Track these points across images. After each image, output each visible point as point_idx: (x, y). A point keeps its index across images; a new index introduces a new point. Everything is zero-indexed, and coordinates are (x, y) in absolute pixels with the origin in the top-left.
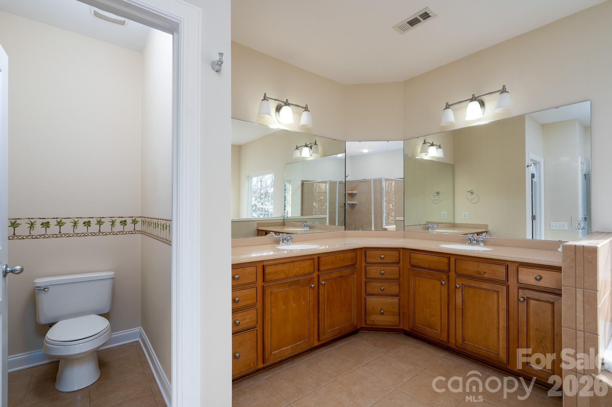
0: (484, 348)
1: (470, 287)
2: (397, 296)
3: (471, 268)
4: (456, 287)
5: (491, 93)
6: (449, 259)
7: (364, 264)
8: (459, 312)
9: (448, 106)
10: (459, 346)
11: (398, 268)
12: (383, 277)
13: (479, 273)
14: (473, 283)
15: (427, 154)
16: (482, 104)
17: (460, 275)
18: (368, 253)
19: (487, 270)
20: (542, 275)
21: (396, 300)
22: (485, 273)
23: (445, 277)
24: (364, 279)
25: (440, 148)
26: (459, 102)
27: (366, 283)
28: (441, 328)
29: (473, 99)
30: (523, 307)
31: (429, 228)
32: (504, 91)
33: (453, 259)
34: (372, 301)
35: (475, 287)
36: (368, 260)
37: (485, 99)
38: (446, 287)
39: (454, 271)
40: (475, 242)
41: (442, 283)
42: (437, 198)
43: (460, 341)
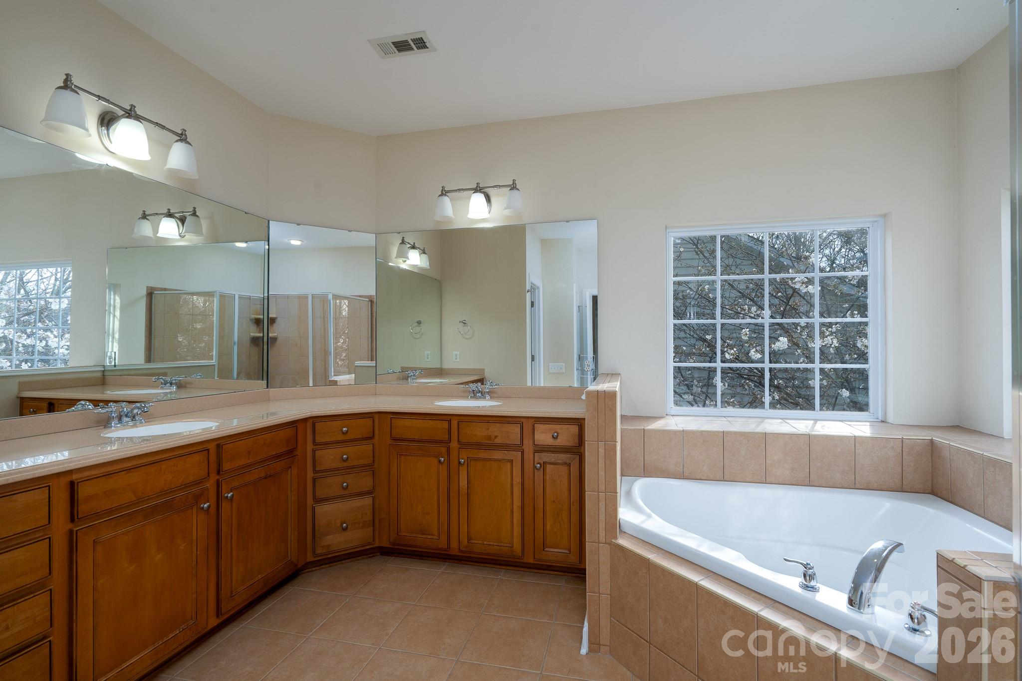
0: (495, 544)
1: (477, 459)
2: (369, 493)
3: (479, 432)
4: (460, 463)
5: (500, 186)
6: (450, 421)
7: (310, 447)
8: (464, 499)
9: (444, 193)
10: (463, 550)
11: (370, 447)
12: (346, 464)
13: (489, 438)
14: (482, 454)
15: (405, 261)
16: (488, 199)
17: (463, 445)
18: (319, 426)
19: (499, 433)
20: (559, 431)
21: (367, 501)
22: (496, 437)
23: (444, 450)
24: (310, 474)
25: (424, 253)
26: (459, 190)
27: (314, 480)
28: (439, 529)
29: (478, 189)
30: (539, 475)
31: (408, 377)
32: (513, 187)
33: (454, 423)
34: (327, 512)
35: (484, 459)
36: (318, 440)
37: (491, 191)
38: (445, 466)
39: (456, 439)
40: (480, 394)
41: (440, 461)
42: (418, 329)
43: (465, 541)
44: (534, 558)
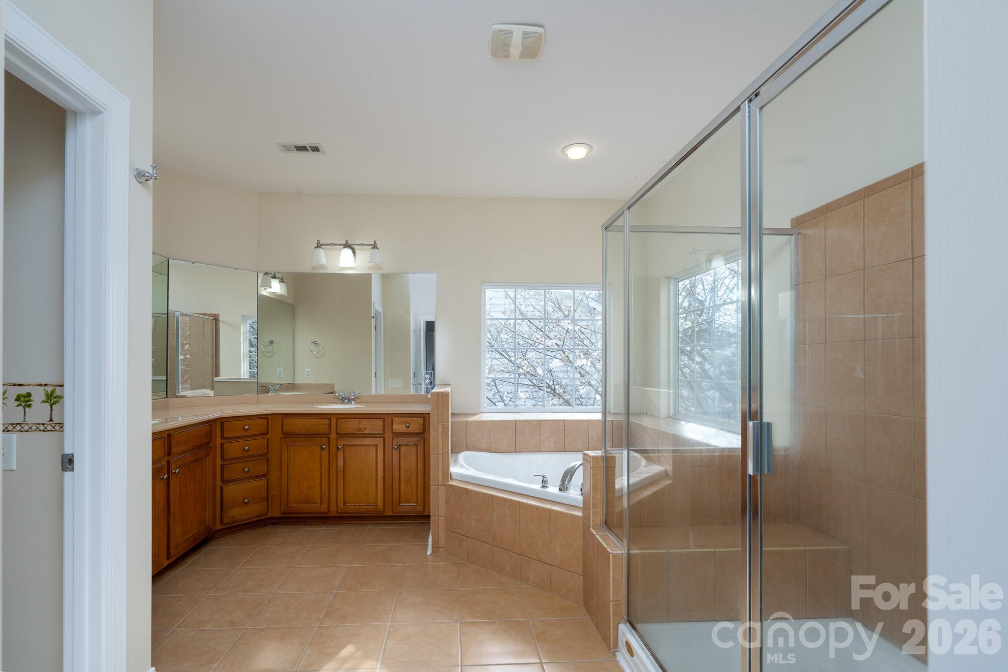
0: (364, 504)
1: (351, 445)
2: (264, 476)
3: (352, 425)
4: (338, 448)
5: (364, 245)
6: (330, 419)
7: (219, 441)
8: (340, 474)
9: (319, 246)
10: (341, 511)
11: (265, 441)
12: (247, 454)
13: (360, 429)
14: (356, 442)
16: (354, 252)
17: (340, 436)
18: (226, 425)
19: (366, 425)
20: (410, 422)
21: (263, 482)
22: (365, 429)
23: (325, 440)
24: (219, 462)
26: (332, 244)
27: (222, 467)
28: (321, 499)
29: (347, 245)
30: (396, 453)
31: (269, 390)
32: (375, 246)
33: (333, 420)
34: (233, 491)
35: (356, 445)
36: (226, 435)
37: (355, 247)
38: (326, 451)
39: (335, 432)
40: (347, 401)
41: (322, 448)
43: (341, 505)
44: (393, 511)
